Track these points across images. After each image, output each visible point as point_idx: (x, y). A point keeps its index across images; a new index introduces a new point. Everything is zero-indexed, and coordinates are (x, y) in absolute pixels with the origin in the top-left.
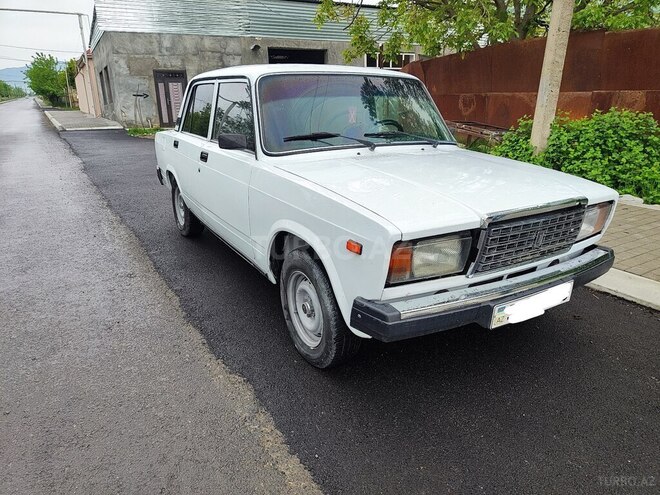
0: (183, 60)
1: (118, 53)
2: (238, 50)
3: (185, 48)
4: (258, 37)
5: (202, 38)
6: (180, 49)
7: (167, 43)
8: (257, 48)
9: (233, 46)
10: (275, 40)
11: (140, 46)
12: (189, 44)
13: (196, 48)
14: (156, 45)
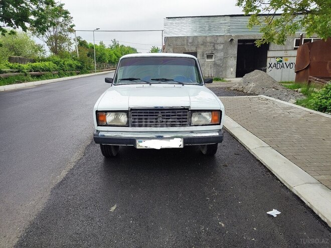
0: (196, 47)
1: (170, 46)
2: (223, 41)
3: (198, 42)
4: (233, 35)
5: (206, 37)
6: (196, 43)
7: (190, 41)
8: (232, 40)
9: (220, 40)
10: (242, 36)
11: (179, 43)
12: (200, 40)
13: (203, 42)
14: (186, 41)
